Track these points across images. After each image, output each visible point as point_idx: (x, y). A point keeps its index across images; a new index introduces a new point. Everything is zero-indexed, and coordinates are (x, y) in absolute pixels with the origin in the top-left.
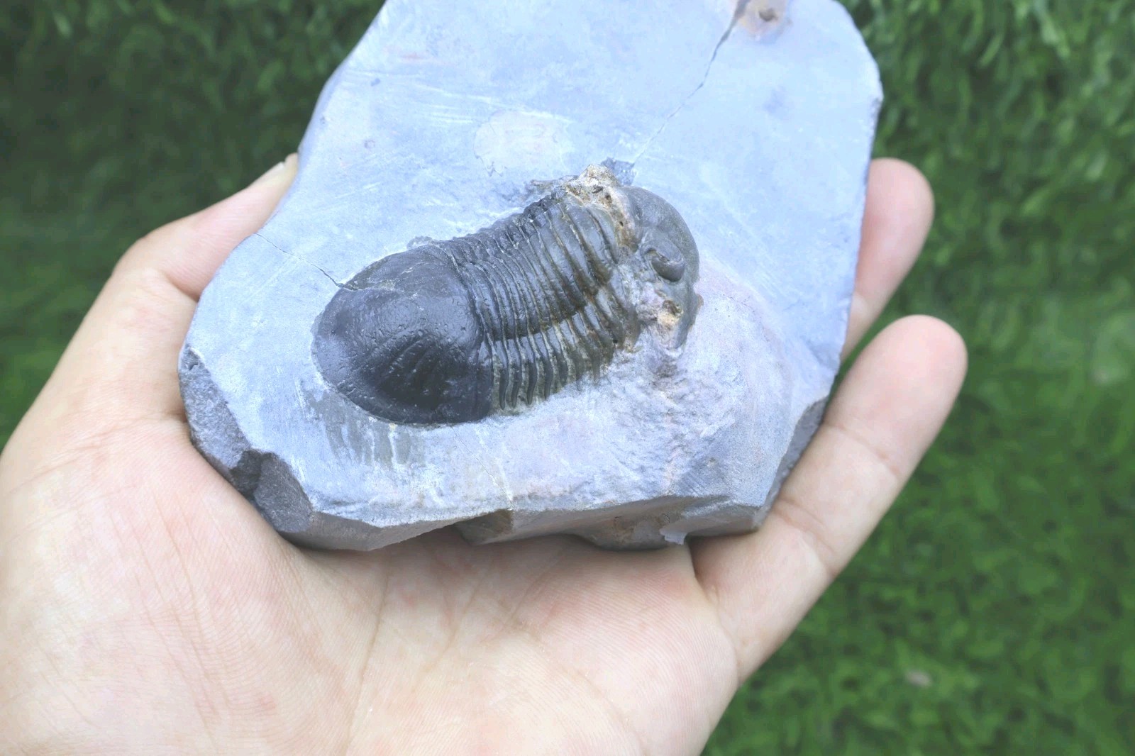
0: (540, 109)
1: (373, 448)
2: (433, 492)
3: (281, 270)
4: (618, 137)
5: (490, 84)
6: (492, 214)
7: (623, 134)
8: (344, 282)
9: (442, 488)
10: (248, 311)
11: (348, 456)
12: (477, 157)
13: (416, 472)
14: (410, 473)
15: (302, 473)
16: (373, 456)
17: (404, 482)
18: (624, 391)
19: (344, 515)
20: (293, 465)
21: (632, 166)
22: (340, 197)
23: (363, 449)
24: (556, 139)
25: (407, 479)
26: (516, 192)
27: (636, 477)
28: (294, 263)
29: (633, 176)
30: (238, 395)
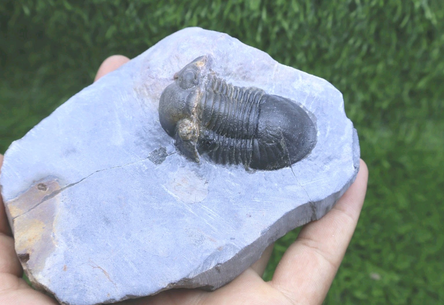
0: (171, 196)
1: (313, 102)
2: (300, 80)
3: (309, 183)
4: (147, 170)
5: (186, 215)
7: (144, 171)
8: (288, 168)
9: (296, 80)
10: (329, 173)
11: (323, 102)
12: (209, 190)
13: (302, 88)
14: (305, 88)
15: (342, 105)
16: (315, 99)
17: (309, 86)
21: (148, 157)
22: (271, 202)
23: (316, 103)
24: (173, 180)
25: (307, 86)
28: (303, 184)
29: (151, 153)
30: (348, 144)
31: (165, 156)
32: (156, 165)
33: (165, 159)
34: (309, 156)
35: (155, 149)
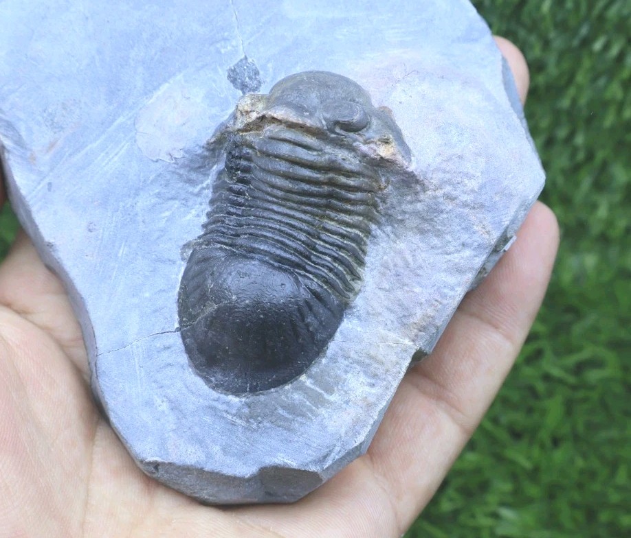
0: (156, 88)
1: (308, 403)
2: (367, 389)
3: (136, 361)
4: (218, 52)
5: (111, 108)
6: (204, 185)
7: (218, 45)
8: (177, 325)
9: (369, 380)
10: (149, 403)
11: (301, 423)
12: (157, 161)
13: (345, 388)
14: (344, 393)
15: (289, 462)
16: (314, 408)
17: (347, 402)
18: (405, 212)
19: (337, 457)
20: (279, 462)
21: (246, 58)
22: (113, 278)
23: (304, 410)
24: (187, 96)
25: (346, 399)
26: (204, 158)
27: (467, 253)
28: (137, 347)
29: (254, 64)
30: (203, 458)
31: (242, 89)
32: (227, 70)
33: (237, 88)
34: (190, 370)
35: (261, 72)
